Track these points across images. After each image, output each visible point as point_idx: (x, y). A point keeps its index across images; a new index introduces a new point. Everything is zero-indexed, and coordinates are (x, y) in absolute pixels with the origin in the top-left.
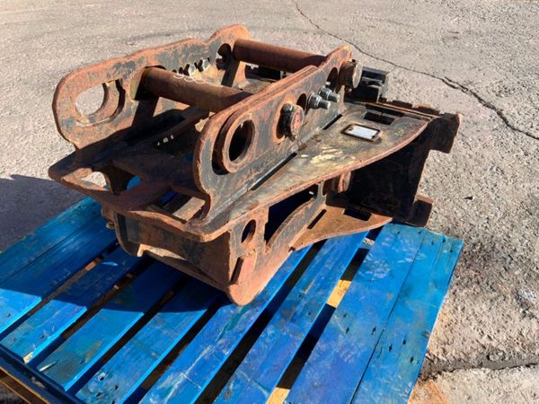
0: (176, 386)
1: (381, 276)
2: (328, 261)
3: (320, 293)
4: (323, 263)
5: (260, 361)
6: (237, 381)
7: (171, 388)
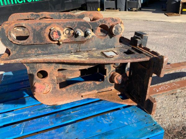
0: (9, 116)
1: (105, 122)
2: (93, 107)
3: (76, 116)
4: (90, 107)
5: (33, 124)
6: (21, 125)
7: (8, 116)
